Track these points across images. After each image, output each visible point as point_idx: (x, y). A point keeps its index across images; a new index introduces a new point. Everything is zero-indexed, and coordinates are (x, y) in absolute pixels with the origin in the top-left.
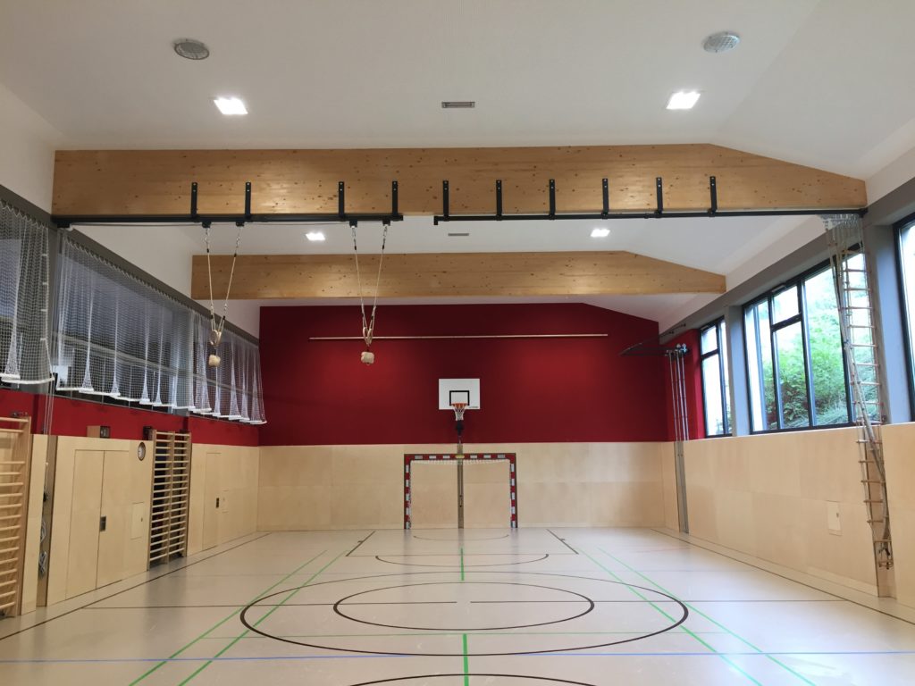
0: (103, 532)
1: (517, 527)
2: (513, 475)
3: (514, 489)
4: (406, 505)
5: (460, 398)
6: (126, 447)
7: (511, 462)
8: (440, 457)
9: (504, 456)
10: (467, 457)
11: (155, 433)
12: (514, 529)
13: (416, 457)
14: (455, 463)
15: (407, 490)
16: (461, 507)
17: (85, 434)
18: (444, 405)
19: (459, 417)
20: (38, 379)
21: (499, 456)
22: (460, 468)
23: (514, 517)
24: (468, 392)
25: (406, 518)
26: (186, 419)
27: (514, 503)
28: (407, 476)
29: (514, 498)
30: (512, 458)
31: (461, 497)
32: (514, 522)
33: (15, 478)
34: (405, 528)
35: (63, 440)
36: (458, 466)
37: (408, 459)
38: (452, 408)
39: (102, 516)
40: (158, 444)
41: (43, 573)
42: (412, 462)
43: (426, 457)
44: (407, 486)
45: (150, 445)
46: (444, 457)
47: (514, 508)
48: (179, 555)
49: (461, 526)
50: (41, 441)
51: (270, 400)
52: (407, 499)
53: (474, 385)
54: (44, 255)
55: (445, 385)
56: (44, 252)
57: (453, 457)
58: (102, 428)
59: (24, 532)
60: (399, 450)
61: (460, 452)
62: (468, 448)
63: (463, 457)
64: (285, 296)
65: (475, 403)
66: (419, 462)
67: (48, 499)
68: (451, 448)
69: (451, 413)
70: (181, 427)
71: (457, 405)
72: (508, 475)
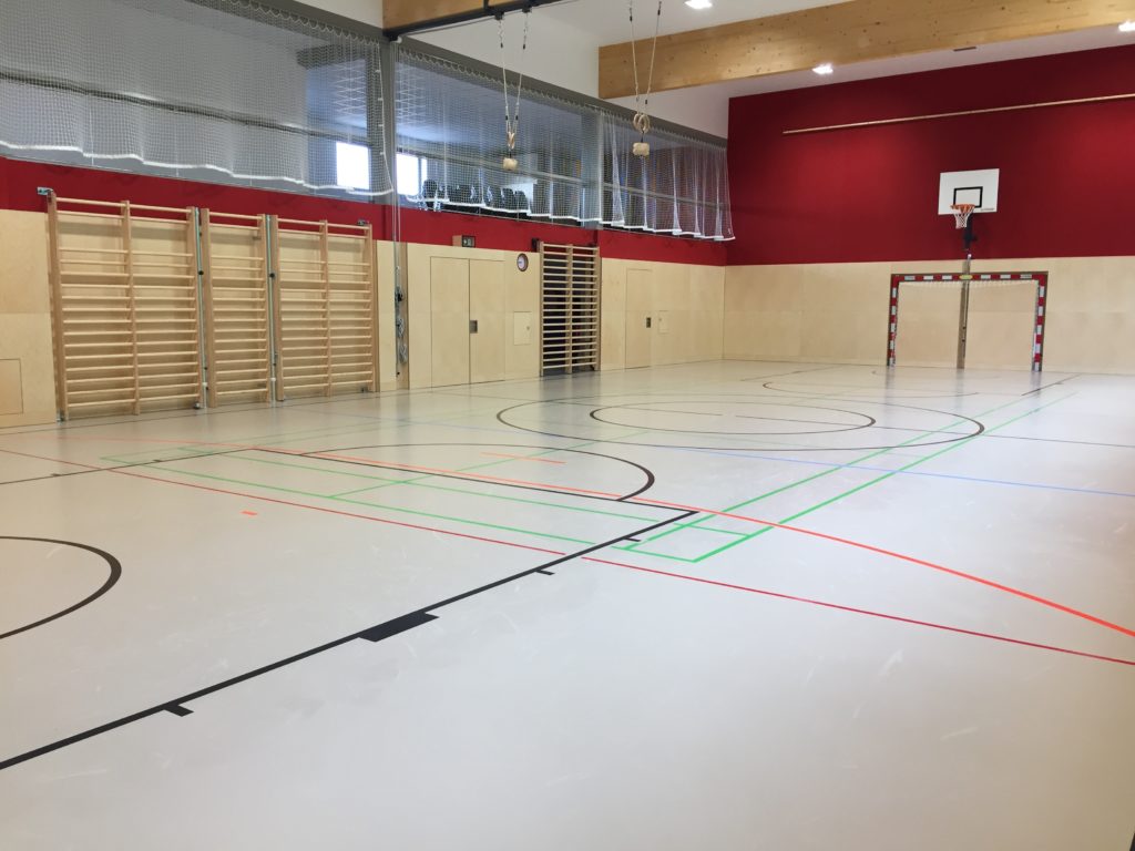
1: (1040, 370)
8: (938, 277)
10: (977, 277)
12: (1037, 373)
13: (907, 278)
14: (958, 284)
29: (1039, 333)
31: (963, 329)
32: (1037, 364)
34: (888, 364)
36: (963, 289)
43: (919, 278)
44: (894, 313)
46: (944, 278)
57: (956, 277)
61: (967, 272)
66: (909, 284)
72: (1034, 302)
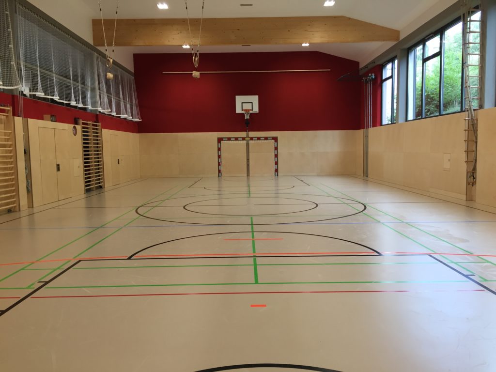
0: (58, 172)
1: (278, 175)
2: (276, 148)
3: (276, 156)
4: (219, 164)
5: (248, 106)
6: (66, 128)
7: (275, 142)
8: (237, 139)
10: (252, 139)
11: (81, 121)
12: (276, 177)
13: (224, 139)
14: (245, 142)
15: (219, 157)
16: (248, 165)
17: (42, 119)
18: (238, 110)
19: (247, 117)
20: (12, 86)
21: (268, 139)
22: (248, 145)
23: (277, 171)
24: (252, 103)
25: (219, 171)
26: (97, 115)
27: (277, 163)
28: (219, 149)
29: (276, 161)
30: (275, 139)
31: (248, 160)
32: (276, 173)
33: (8, 140)
34: (219, 176)
35: (30, 121)
36: (247, 144)
37: (220, 140)
38: (243, 112)
39: (57, 163)
40: (83, 128)
41: (29, 191)
42: (222, 142)
43: (229, 139)
44: (219, 154)
45: (79, 127)
47: (276, 166)
48: (101, 187)
49: (248, 175)
50: (19, 120)
51: (143, 107)
52: (220, 162)
53: (255, 99)
54: (7, 13)
55: (239, 99)
56: (6, 11)
57: (244, 139)
58: (52, 116)
59: (16, 168)
60: (215, 135)
61: (248, 136)
62: (252, 134)
63: (249, 139)
64: (147, 44)
65: (256, 109)
66: (225, 141)
67: (27, 152)
68: (243, 134)
69: (243, 114)
70: (95, 120)
71: (246, 110)
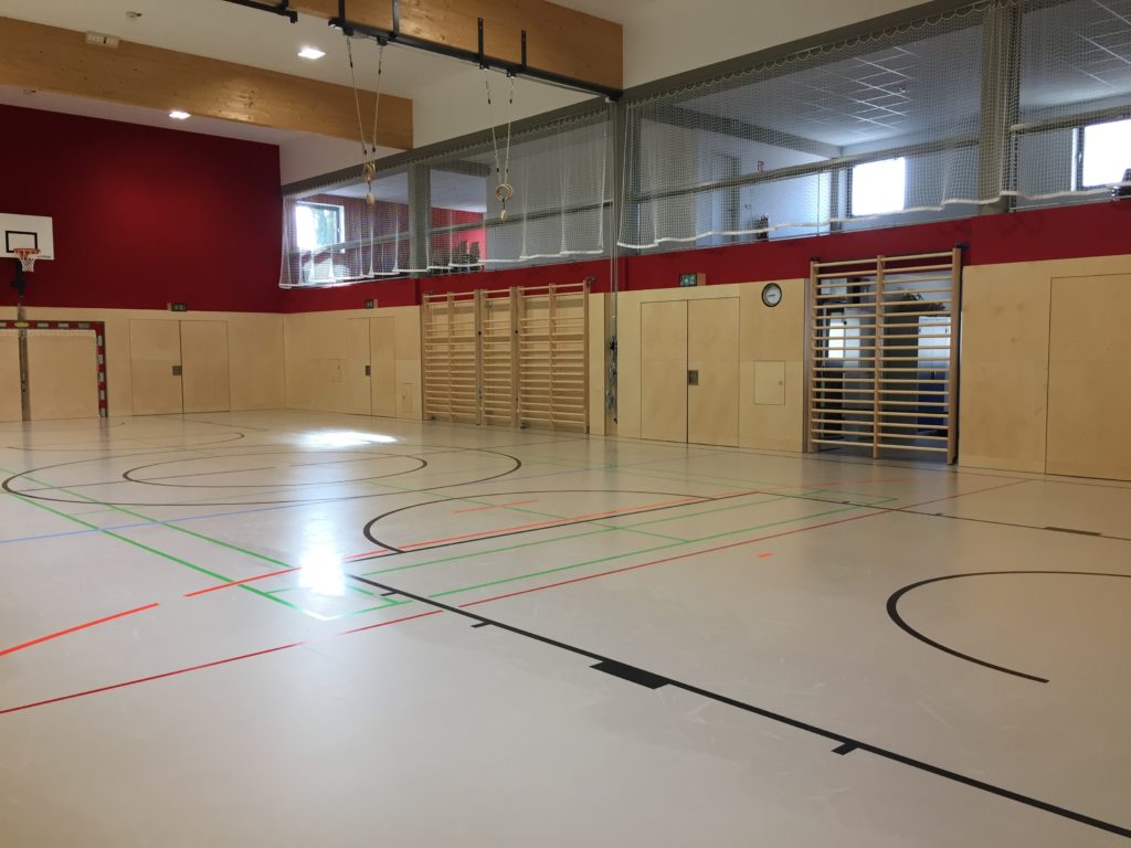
9: (87, 325)
